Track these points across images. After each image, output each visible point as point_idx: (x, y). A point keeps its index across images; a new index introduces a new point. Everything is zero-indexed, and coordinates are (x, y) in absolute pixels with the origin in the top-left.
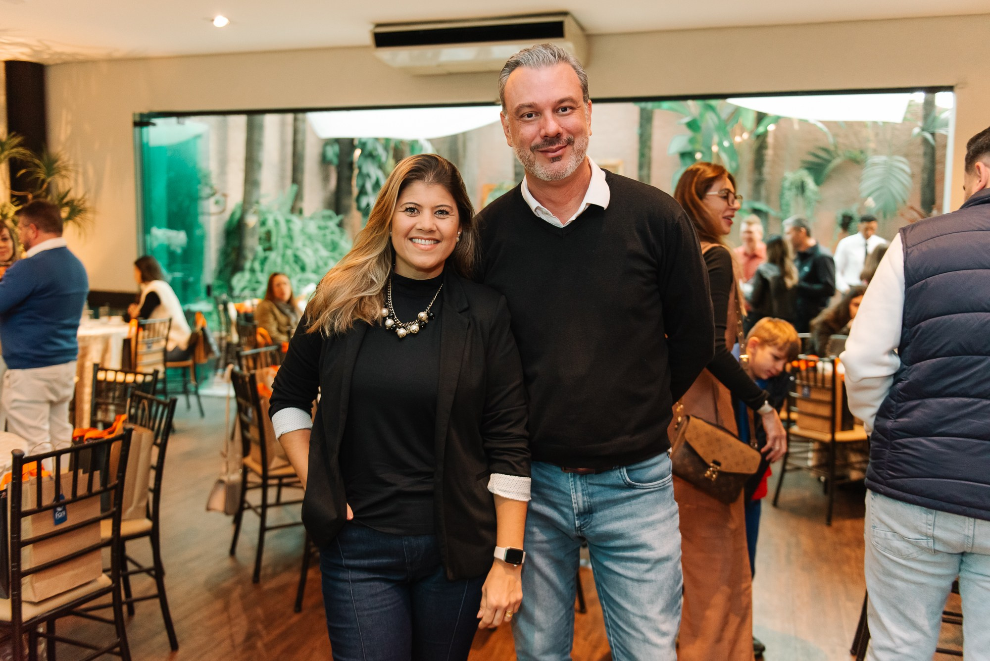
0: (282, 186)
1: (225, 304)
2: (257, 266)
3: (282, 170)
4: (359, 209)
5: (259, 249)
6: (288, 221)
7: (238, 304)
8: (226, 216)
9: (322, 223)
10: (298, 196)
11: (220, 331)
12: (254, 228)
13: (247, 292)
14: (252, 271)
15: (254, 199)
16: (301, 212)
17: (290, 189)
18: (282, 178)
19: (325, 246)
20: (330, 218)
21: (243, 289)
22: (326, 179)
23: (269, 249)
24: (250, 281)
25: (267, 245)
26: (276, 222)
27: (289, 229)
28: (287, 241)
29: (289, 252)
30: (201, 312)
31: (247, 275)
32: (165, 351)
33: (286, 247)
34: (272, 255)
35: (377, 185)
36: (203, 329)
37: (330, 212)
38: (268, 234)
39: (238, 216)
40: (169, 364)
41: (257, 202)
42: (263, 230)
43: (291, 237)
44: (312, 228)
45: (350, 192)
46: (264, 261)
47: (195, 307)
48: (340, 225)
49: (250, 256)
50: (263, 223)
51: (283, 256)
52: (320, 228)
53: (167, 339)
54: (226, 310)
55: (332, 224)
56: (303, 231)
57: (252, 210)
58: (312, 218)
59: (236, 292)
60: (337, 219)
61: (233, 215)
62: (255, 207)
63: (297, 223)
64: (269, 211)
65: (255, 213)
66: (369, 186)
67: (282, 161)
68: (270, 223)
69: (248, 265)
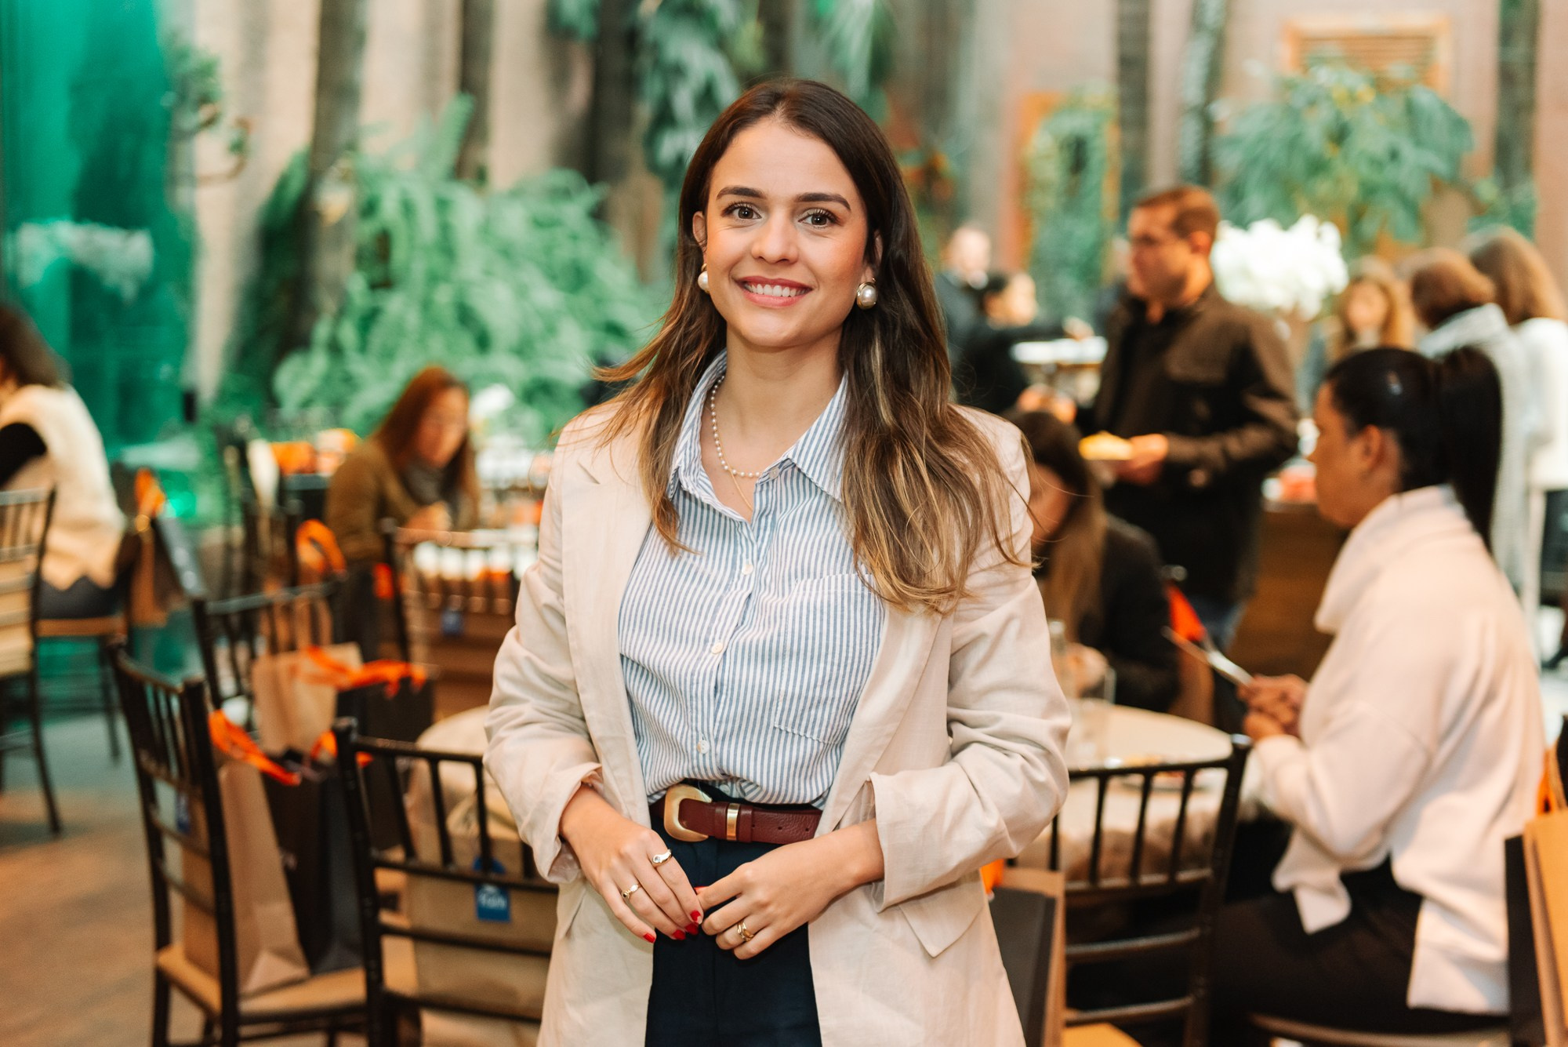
0: (430, 103)
1: (242, 448)
2: (348, 334)
3: (432, 54)
4: (654, 167)
5: (357, 284)
6: (442, 205)
7: (281, 446)
8: (263, 188)
9: (546, 209)
10: (474, 131)
11: (227, 524)
12: (340, 226)
13: (317, 412)
14: (335, 349)
15: (343, 137)
16: (481, 176)
17: (454, 108)
18: (430, 76)
19: (552, 276)
20: (565, 194)
21: (306, 404)
22: (559, 78)
23: (383, 284)
24: (327, 379)
25: (378, 273)
26: (408, 208)
27: (445, 230)
28: (438, 261)
29: (443, 296)
30: (152, 472)
31: (318, 362)
32: (37, 586)
33: (434, 279)
34: (395, 304)
35: (706, 97)
36: (154, 524)
37: (566, 178)
38: (383, 245)
39: (295, 187)
40: (47, 627)
41: (352, 147)
42: (366, 231)
43: (447, 247)
44: (514, 222)
45: (627, 120)
46: (369, 320)
47: (136, 456)
48: (599, 215)
49: (328, 303)
50: (369, 209)
51: (426, 305)
52: (540, 223)
53: (42, 550)
54: (244, 463)
55: (575, 212)
56: (486, 230)
57: (335, 171)
58: (516, 193)
59: (289, 410)
60: (588, 197)
61: (282, 184)
62: (344, 164)
63: (468, 208)
64: (386, 173)
65: (346, 178)
66: (684, 101)
67: (432, 28)
68: (389, 209)
69: (322, 331)
